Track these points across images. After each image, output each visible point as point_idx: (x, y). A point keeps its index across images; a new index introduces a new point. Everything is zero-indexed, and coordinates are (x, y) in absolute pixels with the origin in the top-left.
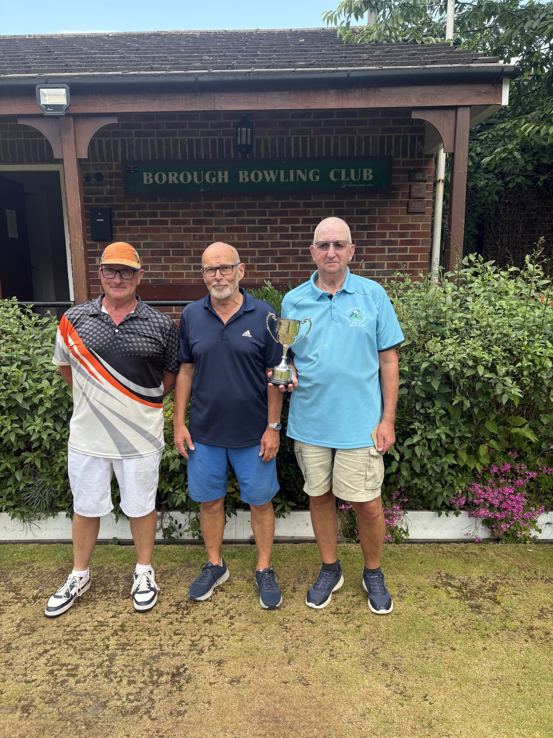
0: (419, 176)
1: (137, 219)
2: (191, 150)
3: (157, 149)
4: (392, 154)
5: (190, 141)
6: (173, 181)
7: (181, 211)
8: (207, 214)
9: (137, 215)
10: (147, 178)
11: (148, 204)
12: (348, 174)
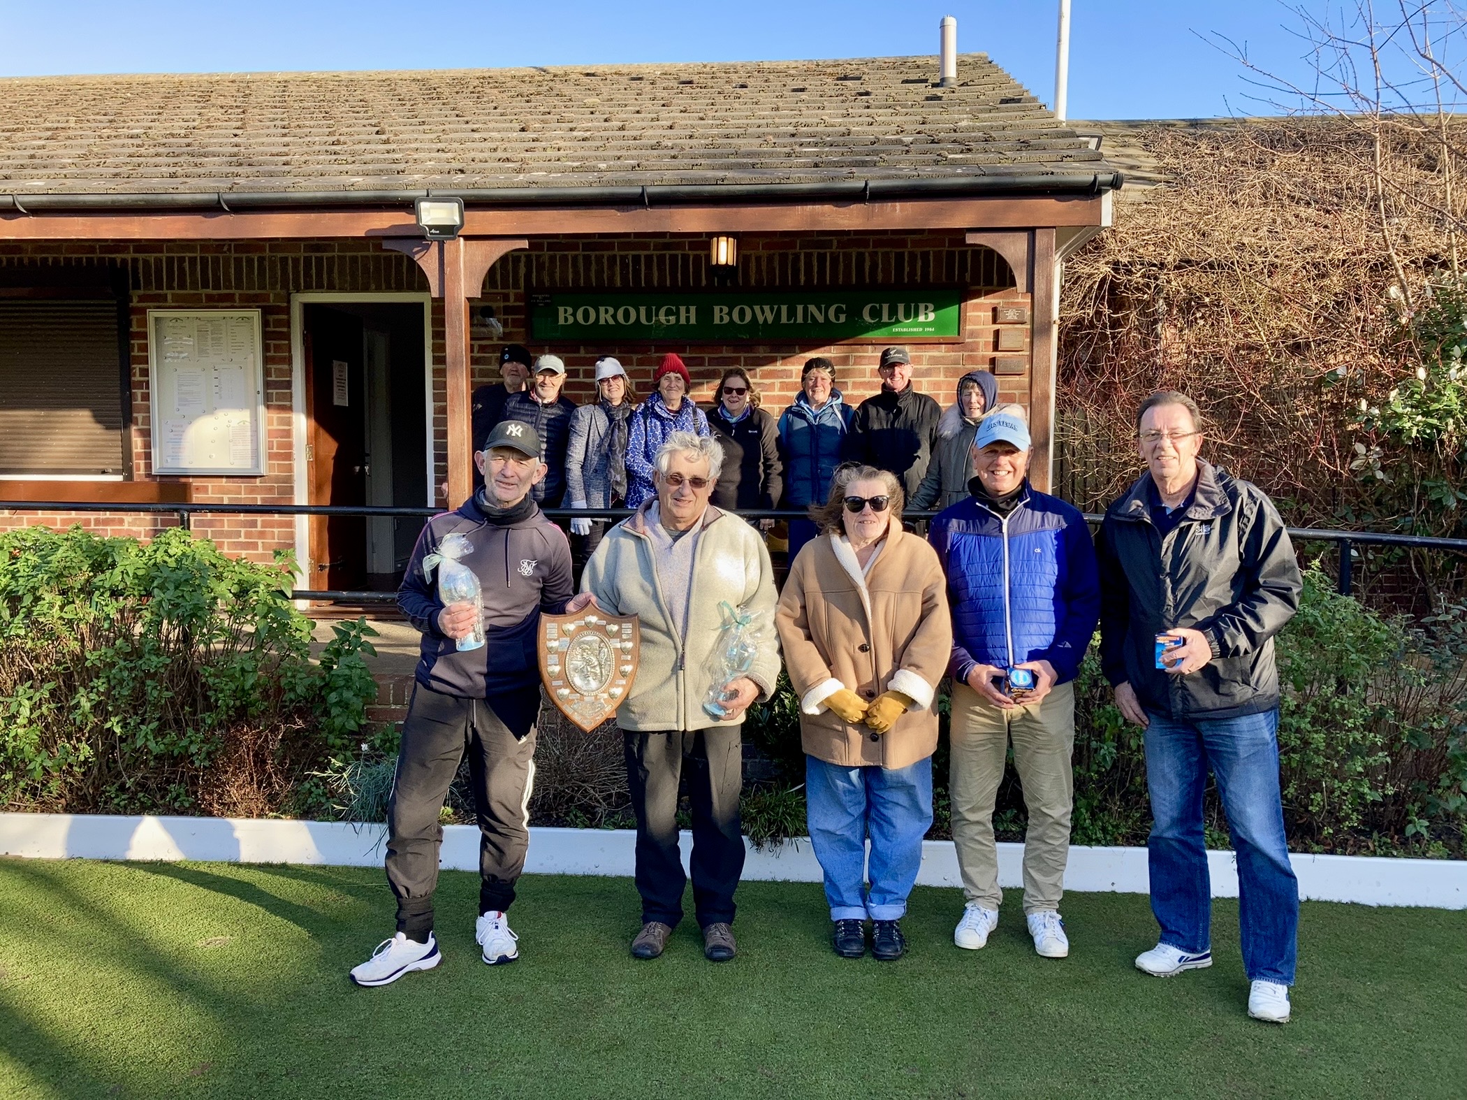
0: (1013, 315)
2: (637, 273)
3: (582, 270)
5: (636, 259)
6: (606, 321)
10: (564, 315)
12: (893, 312)
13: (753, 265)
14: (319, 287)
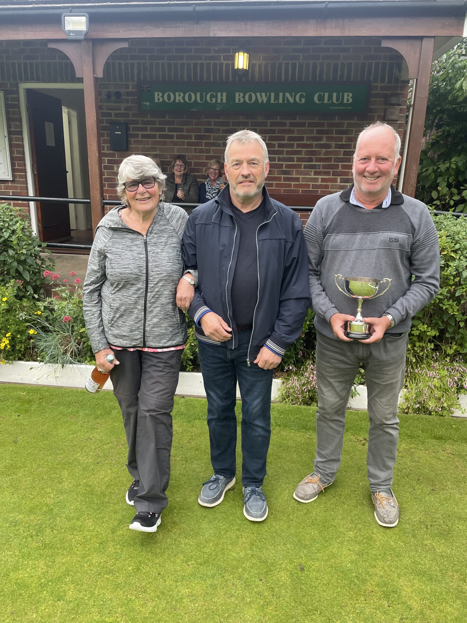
0: (394, 100)
1: (149, 133)
2: (195, 73)
3: (167, 72)
4: (372, 79)
5: (195, 65)
6: (179, 100)
7: (185, 127)
8: (207, 130)
9: (149, 130)
10: (158, 97)
11: (157, 120)
12: (330, 98)
13: (257, 69)
14: (32, 80)
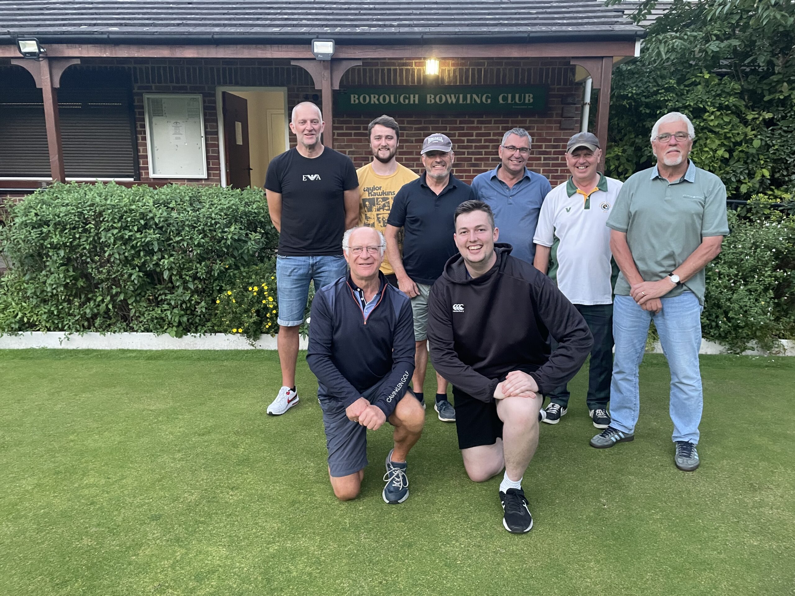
0: (570, 100)
2: (389, 77)
3: (362, 76)
4: (549, 82)
5: (389, 70)
6: (374, 101)
10: (354, 99)
11: (353, 119)
12: (513, 98)
13: (446, 74)
14: (230, 82)
